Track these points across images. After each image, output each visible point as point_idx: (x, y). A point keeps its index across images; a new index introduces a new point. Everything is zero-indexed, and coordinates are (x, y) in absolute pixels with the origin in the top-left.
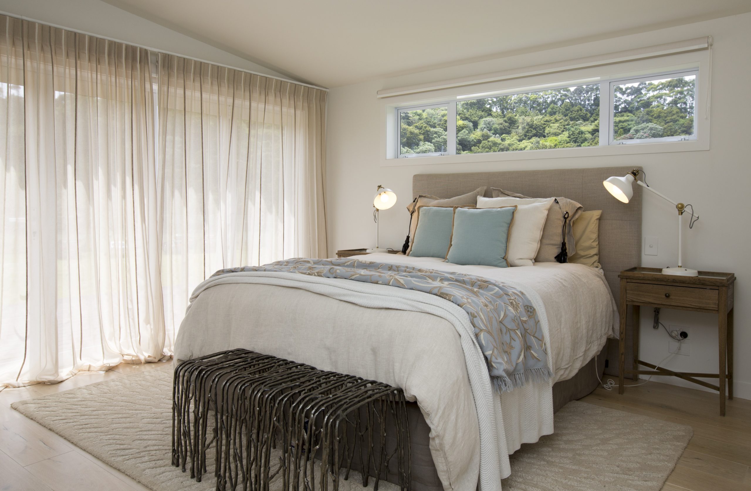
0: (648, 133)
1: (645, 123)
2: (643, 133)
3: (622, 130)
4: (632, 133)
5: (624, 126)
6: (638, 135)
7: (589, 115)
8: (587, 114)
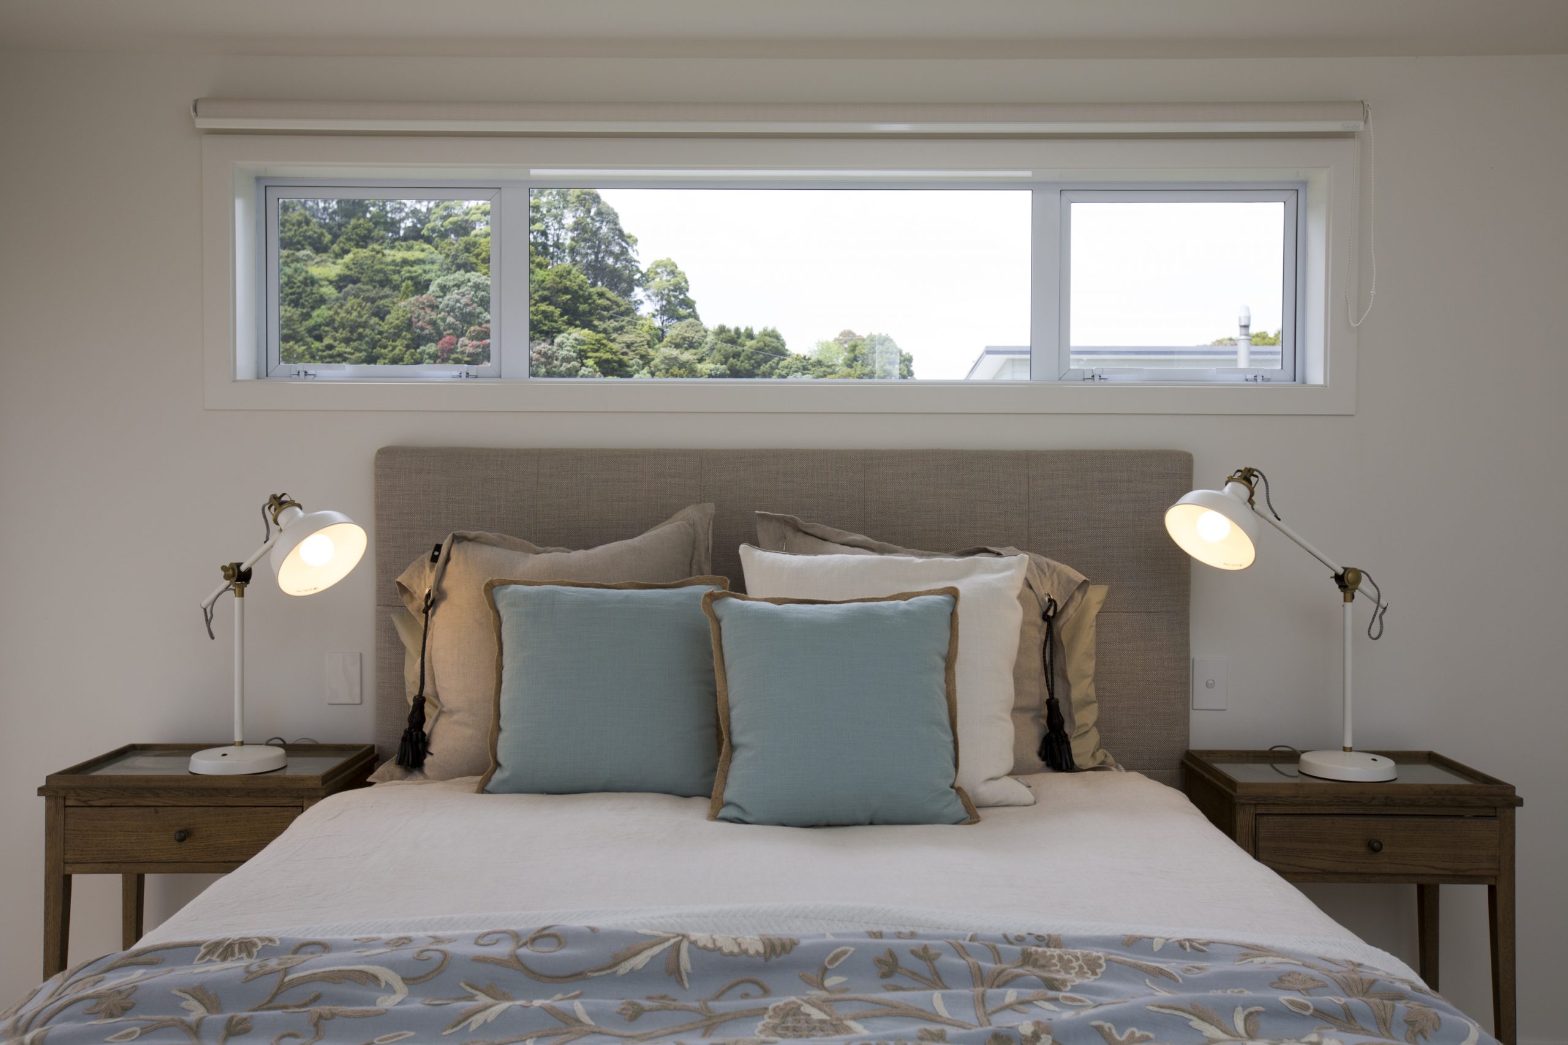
0: (470, 296)
1: (462, 272)
2: (458, 294)
3: (410, 282)
4: (433, 292)
5: (414, 274)
6: (449, 300)
7: (328, 238)
8: (322, 234)
